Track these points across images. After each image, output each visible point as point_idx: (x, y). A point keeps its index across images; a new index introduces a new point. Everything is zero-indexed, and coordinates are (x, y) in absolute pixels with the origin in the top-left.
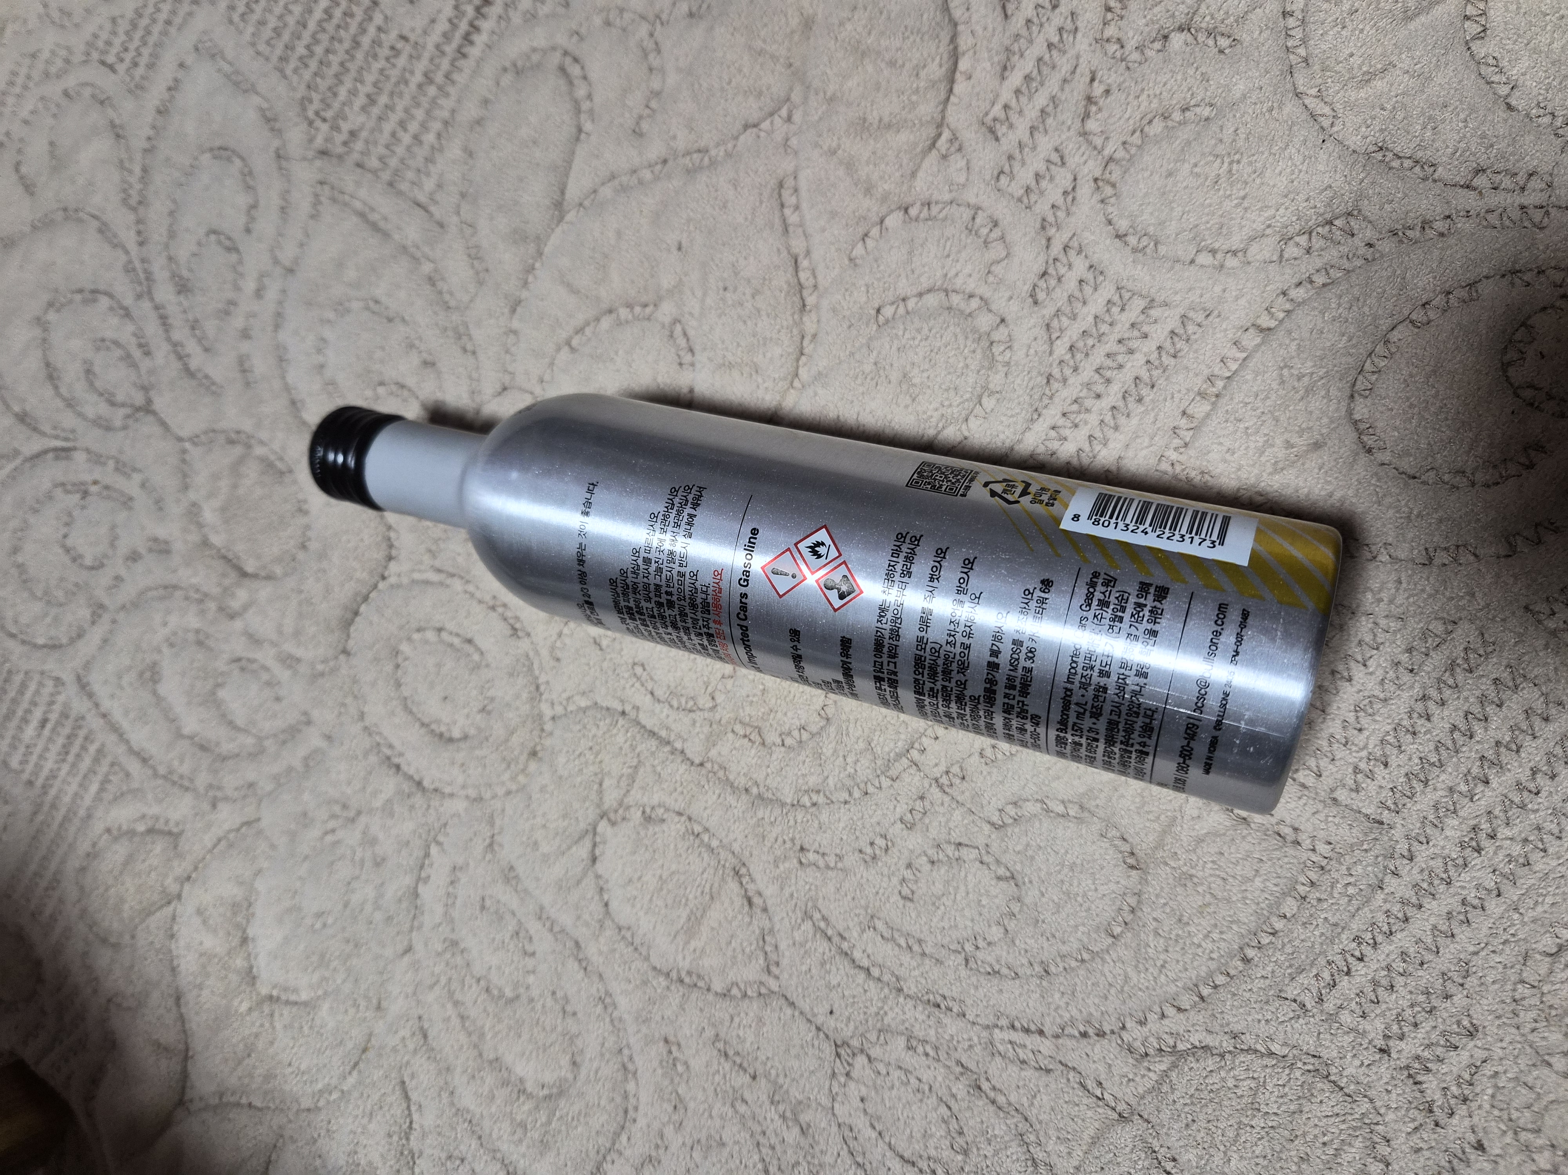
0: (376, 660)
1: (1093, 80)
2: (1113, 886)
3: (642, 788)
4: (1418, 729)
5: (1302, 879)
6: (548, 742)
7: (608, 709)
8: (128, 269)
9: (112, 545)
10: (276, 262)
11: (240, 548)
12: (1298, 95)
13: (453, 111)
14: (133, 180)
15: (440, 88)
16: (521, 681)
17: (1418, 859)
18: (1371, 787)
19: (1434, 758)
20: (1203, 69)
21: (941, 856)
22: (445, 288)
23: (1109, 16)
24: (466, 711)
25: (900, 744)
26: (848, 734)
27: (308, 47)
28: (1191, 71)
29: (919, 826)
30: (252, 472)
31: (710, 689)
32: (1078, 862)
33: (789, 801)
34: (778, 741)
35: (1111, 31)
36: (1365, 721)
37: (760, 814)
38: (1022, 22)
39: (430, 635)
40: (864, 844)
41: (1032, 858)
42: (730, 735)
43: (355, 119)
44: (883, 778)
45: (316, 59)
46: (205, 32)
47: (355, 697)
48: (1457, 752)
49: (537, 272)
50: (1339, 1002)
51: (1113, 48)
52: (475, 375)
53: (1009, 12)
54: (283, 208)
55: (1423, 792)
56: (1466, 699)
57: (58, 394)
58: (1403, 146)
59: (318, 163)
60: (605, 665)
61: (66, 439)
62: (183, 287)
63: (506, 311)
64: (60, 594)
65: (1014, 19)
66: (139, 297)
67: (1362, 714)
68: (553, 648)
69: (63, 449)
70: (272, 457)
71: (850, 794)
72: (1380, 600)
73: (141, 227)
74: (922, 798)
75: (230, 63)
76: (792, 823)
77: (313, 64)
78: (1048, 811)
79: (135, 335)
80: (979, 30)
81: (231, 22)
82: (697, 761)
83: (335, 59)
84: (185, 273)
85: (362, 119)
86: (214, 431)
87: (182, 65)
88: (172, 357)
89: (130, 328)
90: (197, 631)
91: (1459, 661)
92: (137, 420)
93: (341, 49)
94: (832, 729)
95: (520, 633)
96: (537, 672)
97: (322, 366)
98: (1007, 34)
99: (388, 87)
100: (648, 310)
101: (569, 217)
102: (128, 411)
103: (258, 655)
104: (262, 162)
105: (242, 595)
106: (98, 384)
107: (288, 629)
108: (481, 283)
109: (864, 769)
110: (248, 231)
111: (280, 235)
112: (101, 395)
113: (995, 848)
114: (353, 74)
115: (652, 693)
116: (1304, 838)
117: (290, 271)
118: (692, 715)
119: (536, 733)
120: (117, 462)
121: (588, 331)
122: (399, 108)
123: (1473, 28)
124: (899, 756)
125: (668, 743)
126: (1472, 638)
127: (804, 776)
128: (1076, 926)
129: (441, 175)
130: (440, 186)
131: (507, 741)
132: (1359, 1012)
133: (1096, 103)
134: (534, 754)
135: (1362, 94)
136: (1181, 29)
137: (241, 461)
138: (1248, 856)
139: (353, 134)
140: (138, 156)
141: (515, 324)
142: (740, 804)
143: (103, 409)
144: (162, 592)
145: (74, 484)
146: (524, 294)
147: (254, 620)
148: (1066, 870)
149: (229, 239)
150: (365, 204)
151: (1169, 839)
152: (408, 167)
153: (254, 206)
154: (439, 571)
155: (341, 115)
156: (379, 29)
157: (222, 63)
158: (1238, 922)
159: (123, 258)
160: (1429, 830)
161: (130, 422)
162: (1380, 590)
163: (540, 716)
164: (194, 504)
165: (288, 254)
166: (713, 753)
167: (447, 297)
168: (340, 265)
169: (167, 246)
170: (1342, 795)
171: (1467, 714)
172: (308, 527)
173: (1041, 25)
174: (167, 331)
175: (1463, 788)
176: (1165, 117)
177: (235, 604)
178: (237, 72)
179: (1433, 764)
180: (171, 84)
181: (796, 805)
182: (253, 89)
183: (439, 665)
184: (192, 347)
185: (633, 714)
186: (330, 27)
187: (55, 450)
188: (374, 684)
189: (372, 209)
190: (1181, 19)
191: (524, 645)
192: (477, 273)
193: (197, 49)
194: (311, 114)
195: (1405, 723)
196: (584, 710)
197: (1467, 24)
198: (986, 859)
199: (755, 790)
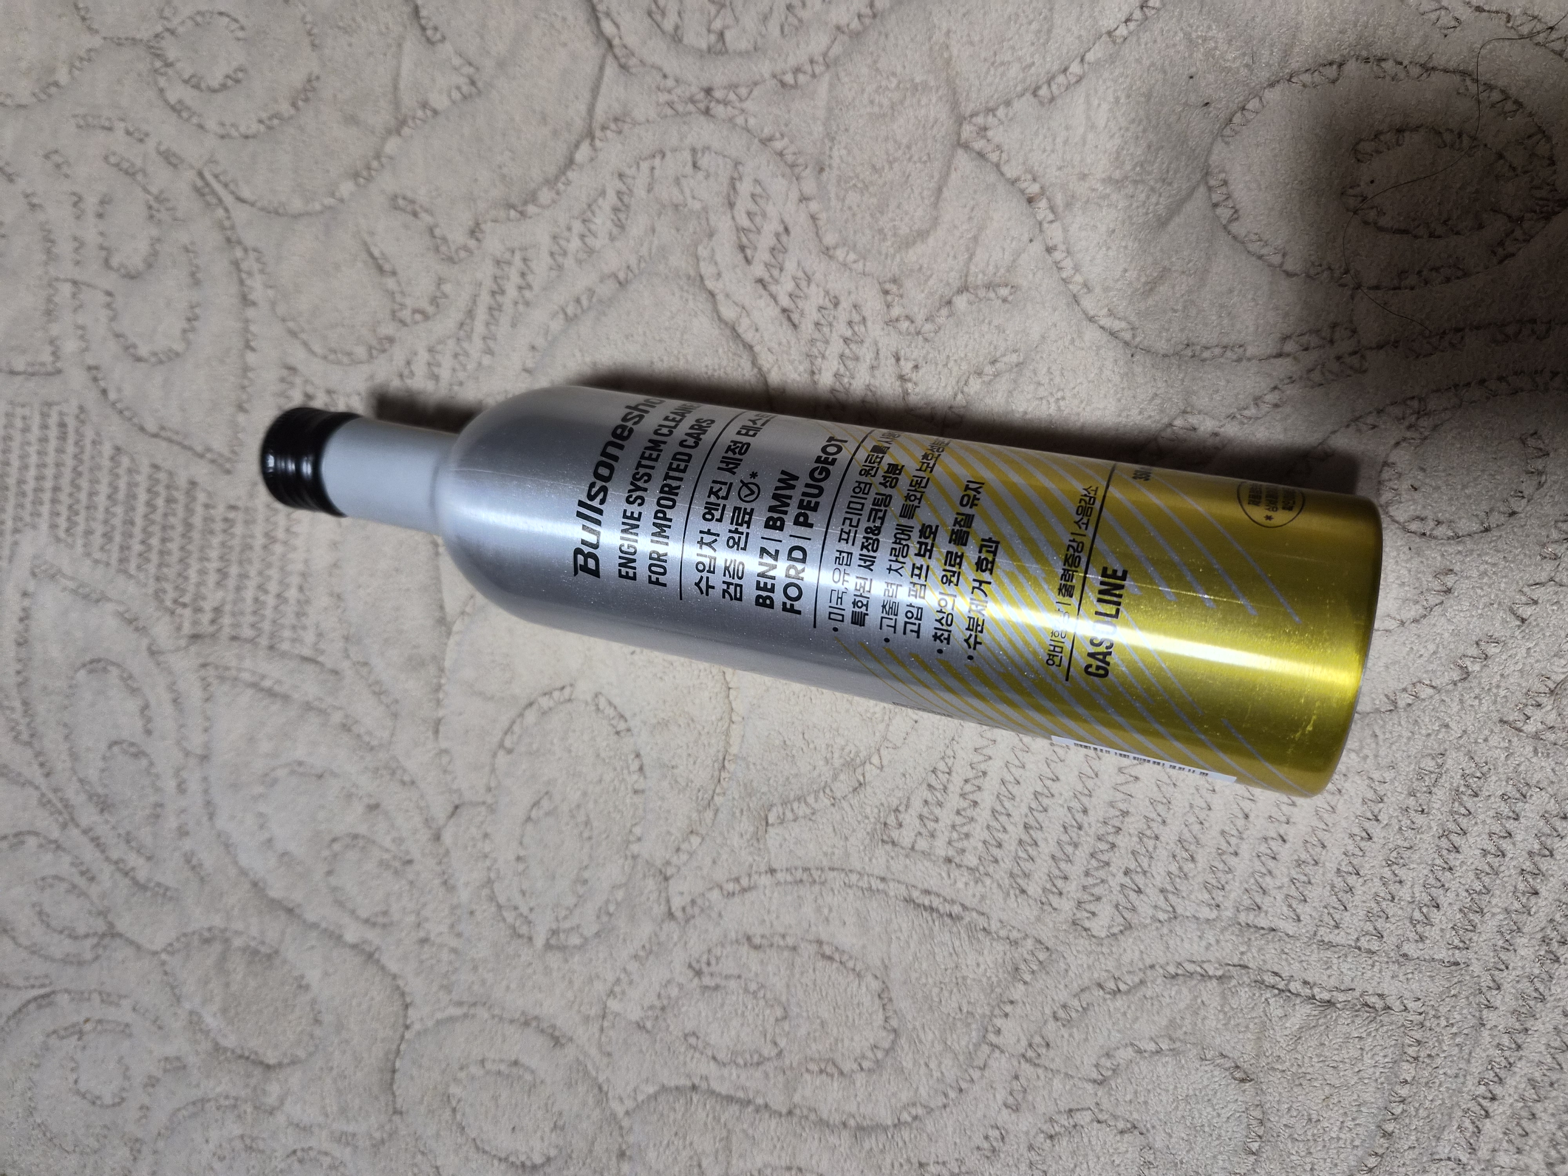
0: (431, 1112)
1: (898, 360)
2: (1233, 1106)
3: (741, 1156)
4: (1452, 864)
5: (1407, 1041)
6: (631, 1139)
7: (677, 1088)
8: (44, 802)
9: (126, 1077)
10: (187, 754)
11: (254, 1043)
12: (1091, 319)
13: (306, 562)
14: (17, 715)
15: (285, 543)
16: (581, 1089)
17: (1506, 986)
18: (1432, 933)
19: (1478, 886)
20: (995, 322)
21: (1057, 1129)
22: (362, 731)
23: (889, 298)
24: (539, 1134)
25: (974, 1034)
26: (921, 1042)
27: (143, 542)
28: (985, 327)
29: (1024, 1106)
30: (238, 966)
31: (769, 1037)
32: (1191, 1092)
33: (889, 1123)
34: (855, 1067)
35: (896, 311)
36: (1402, 873)
37: (867, 1146)
38: (811, 326)
39: (474, 1070)
40: (978, 1140)
41: (1146, 1103)
42: (807, 1077)
43: (213, 597)
44: (971, 1071)
45: (155, 551)
46: (35, 557)
47: (423, 1153)
48: (1497, 874)
49: (445, 688)
50: (1490, 1146)
51: (904, 325)
52: (423, 804)
53: (796, 322)
54: (175, 701)
55: (1482, 922)
56: (1484, 822)
57: (18, 945)
58: (1207, 336)
59: (193, 649)
60: (658, 1046)
61: (43, 986)
62: (104, 805)
63: (430, 734)
64: (93, 1143)
65: (803, 327)
66: (64, 826)
67: (1395, 867)
68: (600, 1046)
69: (43, 997)
70: (253, 944)
71: (946, 1095)
72: (1366, 757)
73: (41, 759)
74: (1016, 1077)
75: (72, 579)
76: (901, 1144)
77: (154, 557)
78: (1140, 1052)
79: (72, 864)
80: (774, 345)
81: (58, 540)
82: (784, 1111)
83: (173, 546)
84: (100, 790)
85: (220, 594)
86: (185, 935)
87: (25, 594)
88: (118, 876)
89: (66, 859)
90: (242, 1137)
91: (1462, 789)
92: (105, 948)
93: (176, 534)
94: (903, 1041)
95: (563, 1041)
96: (594, 1073)
97: (270, 840)
98: (803, 342)
99: (234, 557)
100: (567, 691)
101: (456, 628)
102: (95, 940)
103: (313, 1142)
104: (139, 664)
105: (274, 1089)
106: (53, 923)
107: (333, 1108)
108: (395, 716)
109: (951, 1071)
110: (148, 732)
111: (182, 726)
112: (61, 932)
113: (1106, 1104)
114: (196, 555)
115: (714, 1058)
116: (1391, 1001)
117: (204, 758)
118: (761, 1068)
119: (616, 1133)
120: (100, 993)
121: (516, 728)
122: (253, 573)
123: (1224, 213)
124: (977, 1046)
125: (749, 1102)
126: (1464, 765)
127: (894, 1094)
128: (1215, 1157)
129: (317, 626)
130: (320, 635)
131: (591, 1151)
132: (1513, 1149)
133: (910, 380)
134: (622, 1155)
135: (1150, 302)
136: (959, 292)
137: (223, 958)
138: (1347, 1038)
139: (218, 610)
140: (14, 693)
141: (444, 744)
142: (844, 1140)
143: (69, 946)
144: (191, 1109)
145: (66, 1029)
146: (441, 713)
147: (293, 1109)
148: (1182, 1105)
149: (132, 744)
150: (253, 673)
151: (1266, 1045)
152: (283, 626)
153: (146, 707)
154: (460, 1004)
155: (198, 597)
156: (207, 506)
157: (65, 582)
158: (1365, 1103)
159: (36, 794)
160: (1503, 956)
161: (100, 951)
162: (1362, 748)
163: (614, 1115)
164: (191, 1013)
165: (196, 741)
166: (797, 1098)
167: (367, 738)
168: (251, 740)
169: (74, 771)
170: (1410, 948)
171: (1491, 834)
172: (314, 1002)
173: (831, 325)
174: (103, 851)
175: (1517, 905)
176: (979, 374)
177: (271, 1100)
178: (81, 585)
179: (1480, 893)
180: (22, 614)
181: (899, 1125)
182: (103, 599)
183: (495, 1098)
184: (133, 860)
185: (704, 1085)
186: (157, 517)
187: (35, 999)
188: (438, 1135)
189: (263, 677)
190: (956, 284)
191: (571, 1051)
192: (388, 706)
193: (34, 574)
194: (168, 603)
195: (1437, 862)
196: (655, 1097)
197: (1219, 211)
198: (1101, 1117)
199: (852, 1123)
